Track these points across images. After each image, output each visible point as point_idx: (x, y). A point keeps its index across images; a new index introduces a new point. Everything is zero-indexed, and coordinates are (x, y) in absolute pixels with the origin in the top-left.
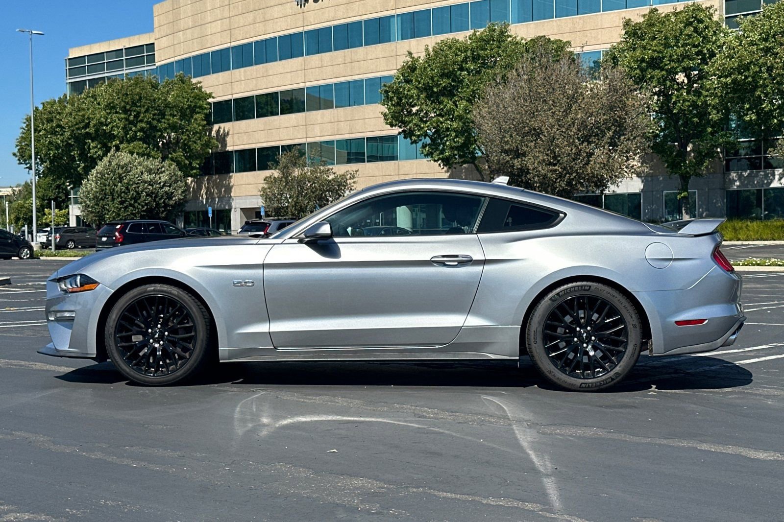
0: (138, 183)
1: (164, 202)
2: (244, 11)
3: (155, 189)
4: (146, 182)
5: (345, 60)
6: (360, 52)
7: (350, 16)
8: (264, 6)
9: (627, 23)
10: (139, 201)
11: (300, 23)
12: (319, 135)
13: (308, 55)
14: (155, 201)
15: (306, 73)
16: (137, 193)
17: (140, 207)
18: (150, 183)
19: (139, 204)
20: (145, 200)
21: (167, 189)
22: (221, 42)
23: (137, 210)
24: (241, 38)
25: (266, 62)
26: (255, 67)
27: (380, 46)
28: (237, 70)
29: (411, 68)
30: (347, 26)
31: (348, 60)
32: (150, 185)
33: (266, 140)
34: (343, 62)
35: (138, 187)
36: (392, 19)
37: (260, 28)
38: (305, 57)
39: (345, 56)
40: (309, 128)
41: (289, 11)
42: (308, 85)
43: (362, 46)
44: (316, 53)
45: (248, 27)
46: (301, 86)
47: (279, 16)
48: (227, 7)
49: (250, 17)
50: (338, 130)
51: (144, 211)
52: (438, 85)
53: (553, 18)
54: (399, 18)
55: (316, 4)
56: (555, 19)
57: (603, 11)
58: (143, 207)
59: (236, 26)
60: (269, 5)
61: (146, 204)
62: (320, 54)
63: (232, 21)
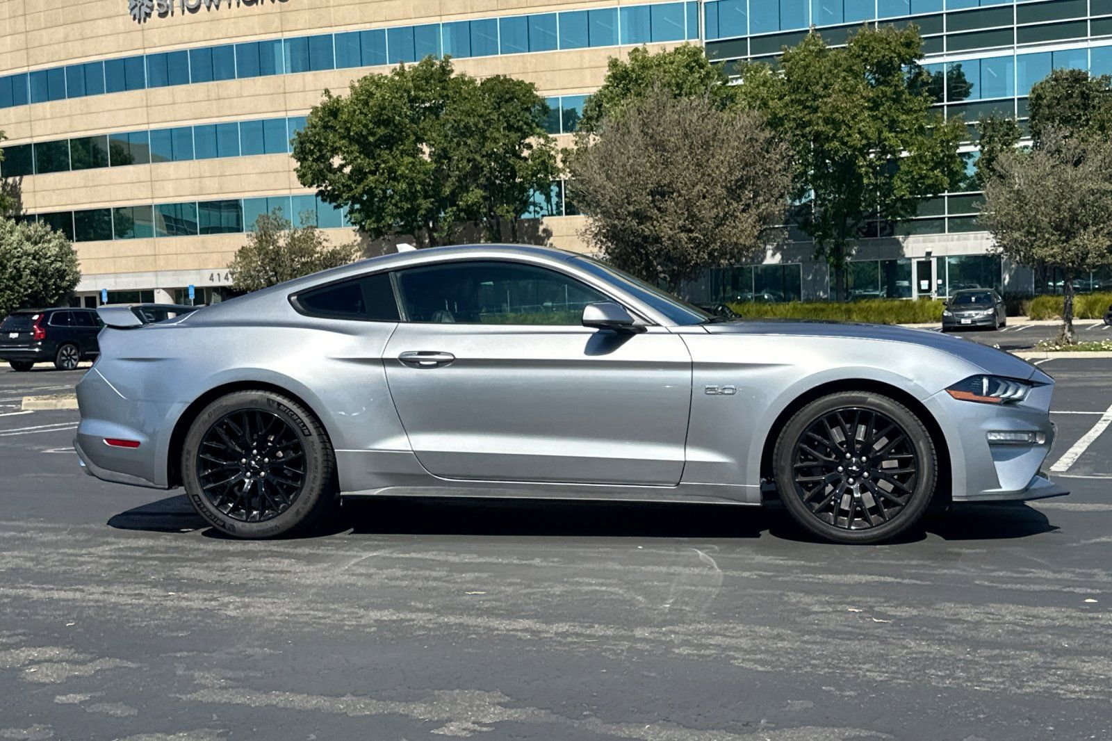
0: (18, 257)
1: (55, 284)
2: (49, 25)
3: (43, 265)
4: (29, 255)
5: (208, 96)
6: (232, 86)
7: (215, 37)
8: (81, 19)
9: (614, 64)
10: (20, 282)
11: (139, 44)
12: (172, 194)
13: (152, 86)
14: (41, 281)
15: (150, 111)
16: (18, 270)
17: (22, 290)
18: (35, 256)
19: (20, 286)
20: (29, 281)
21: (58, 265)
22: (12, 64)
23: (16, 295)
24: (45, 61)
25: (86, 95)
26: (68, 101)
27: (260, 80)
28: (38, 105)
29: (331, 111)
30: (211, 51)
31: (213, 96)
32: (34, 258)
33: (90, 200)
34: (206, 98)
35: (19, 262)
36: (276, 45)
37: (76, 48)
38: (147, 90)
39: (208, 91)
40: (157, 185)
41: (121, 28)
42: (154, 127)
43: (234, 78)
44: (164, 85)
45: (56, 46)
46: (143, 128)
47: (104, 33)
48: (22, 18)
49: (60, 33)
50: (201, 189)
51: (26, 296)
52: (373, 134)
53: (497, 54)
54: (288, 44)
55: (163, 19)
56: (500, 55)
57: (561, 49)
58: (26, 290)
59: (36, 44)
60: (88, 18)
61: (31, 287)
62: (170, 87)
63: (29, 37)
